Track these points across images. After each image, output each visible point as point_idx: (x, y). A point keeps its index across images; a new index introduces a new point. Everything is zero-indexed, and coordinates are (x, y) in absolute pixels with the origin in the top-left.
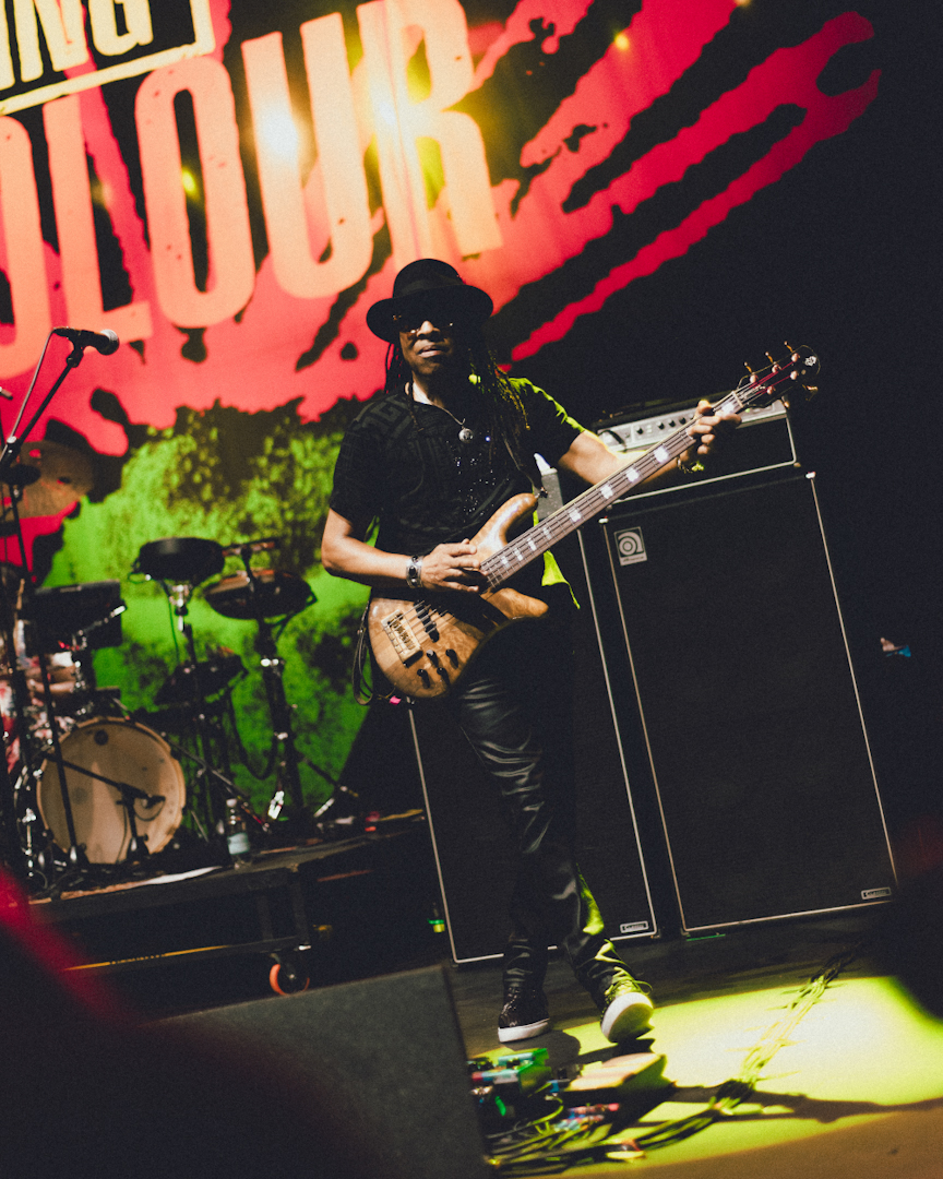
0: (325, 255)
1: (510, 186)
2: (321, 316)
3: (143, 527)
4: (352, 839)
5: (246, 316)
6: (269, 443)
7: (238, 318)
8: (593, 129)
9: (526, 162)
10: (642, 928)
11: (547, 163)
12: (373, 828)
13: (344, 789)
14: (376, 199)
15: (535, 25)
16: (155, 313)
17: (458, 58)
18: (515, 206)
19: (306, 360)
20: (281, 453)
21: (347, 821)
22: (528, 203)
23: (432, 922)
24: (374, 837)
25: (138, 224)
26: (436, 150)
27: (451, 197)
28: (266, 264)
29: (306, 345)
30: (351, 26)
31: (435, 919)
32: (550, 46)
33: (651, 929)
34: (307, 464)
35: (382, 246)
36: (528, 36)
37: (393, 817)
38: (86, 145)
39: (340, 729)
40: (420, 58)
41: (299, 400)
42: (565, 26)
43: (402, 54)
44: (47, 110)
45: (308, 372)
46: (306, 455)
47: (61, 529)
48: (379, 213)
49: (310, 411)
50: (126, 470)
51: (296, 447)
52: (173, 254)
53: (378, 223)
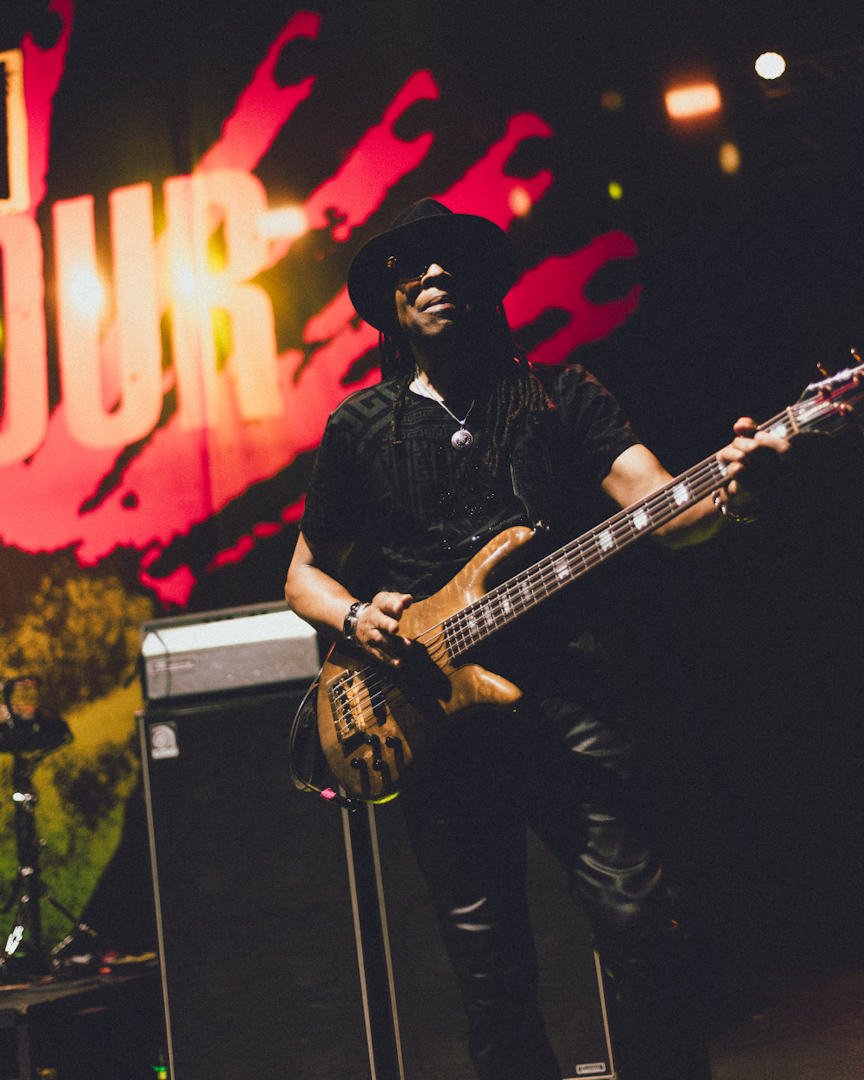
0: (114, 408)
1: (293, 359)
2: (106, 464)
4: (87, 980)
6: (46, 583)
7: (28, 461)
9: (309, 337)
11: (330, 340)
12: (107, 970)
13: (83, 927)
15: (330, 213)
18: (297, 377)
19: (89, 506)
20: (58, 592)
21: (83, 959)
22: (309, 375)
23: (156, 1069)
24: (107, 980)
26: (228, 319)
31: (159, 1065)
32: (342, 233)
34: (82, 604)
35: (170, 404)
36: (322, 223)
37: (129, 959)
39: (88, 864)
41: (79, 543)
43: (203, 228)
45: (89, 519)
46: (82, 596)
48: (170, 374)
49: (88, 554)
51: (72, 589)
53: (168, 382)
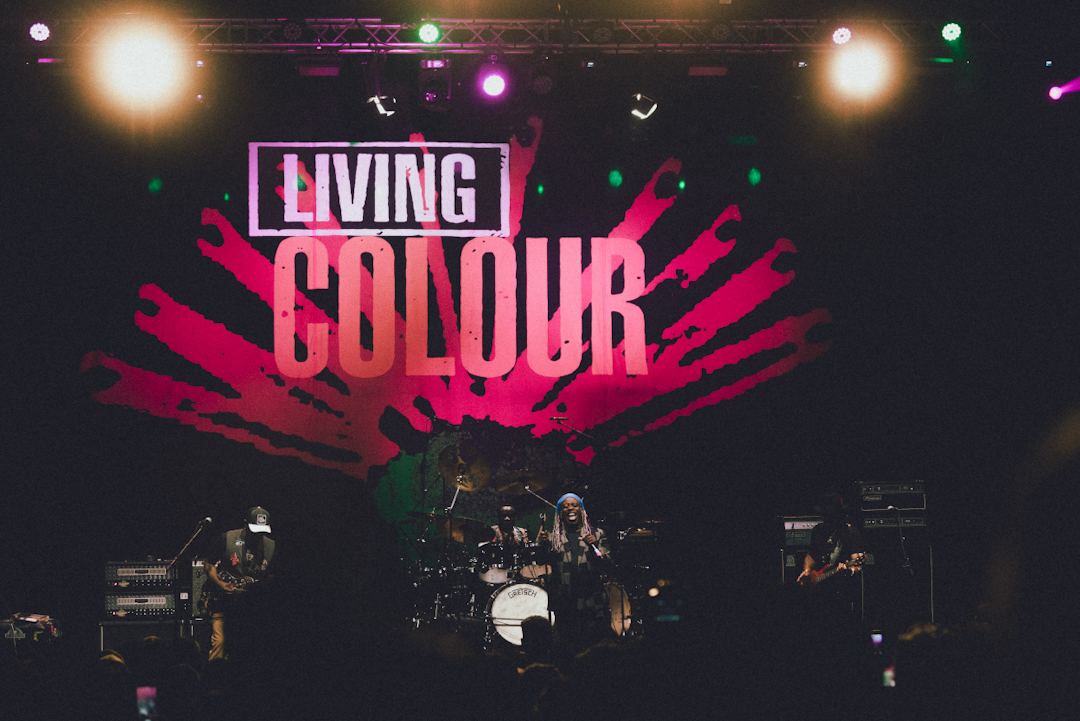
0: (556, 357)
5: (509, 378)
7: (505, 378)
8: (697, 330)
9: (664, 337)
11: (675, 340)
14: (586, 335)
15: (679, 272)
16: (459, 366)
17: (639, 278)
18: (656, 356)
19: (538, 407)
22: (663, 357)
25: (455, 316)
27: (626, 345)
28: (523, 353)
29: (540, 400)
30: (587, 246)
32: (685, 284)
35: (587, 360)
36: (675, 277)
38: (429, 266)
40: (620, 272)
41: (532, 426)
44: (407, 240)
45: (539, 414)
47: (387, 465)
48: (587, 343)
49: (537, 432)
50: (431, 441)
51: (528, 450)
52: (473, 335)
53: (586, 347)
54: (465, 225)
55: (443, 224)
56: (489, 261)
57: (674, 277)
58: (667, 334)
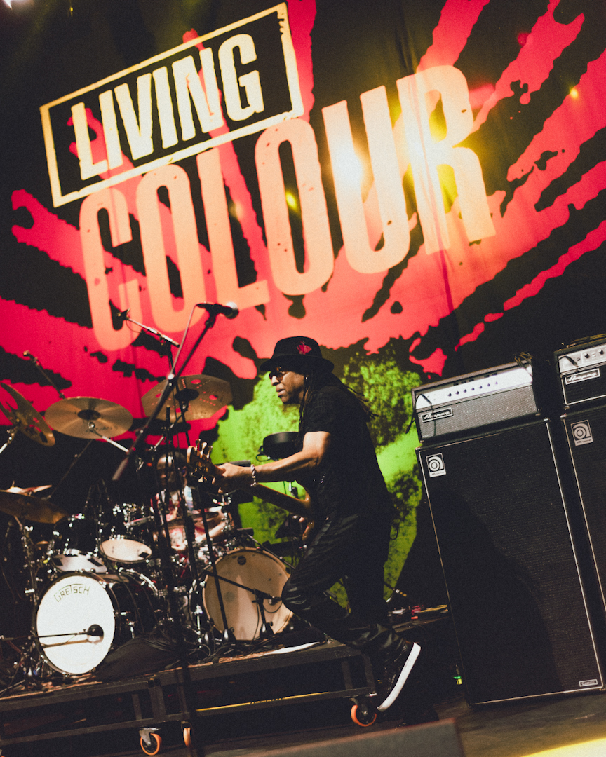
0: (379, 246)
1: (500, 195)
2: (379, 285)
3: (267, 425)
4: (403, 624)
5: (329, 287)
6: (347, 369)
7: (324, 288)
8: (555, 154)
9: (510, 178)
10: (594, 684)
11: (525, 178)
12: (416, 617)
13: (397, 591)
14: (412, 207)
15: (514, 85)
16: (271, 287)
17: (464, 111)
18: (503, 208)
19: (369, 314)
20: (354, 375)
21: (400, 612)
22: (511, 205)
23: (455, 678)
24: (416, 623)
25: (259, 230)
26: (450, 172)
27: (461, 204)
28: (341, 253)
29: (369, 305)
30: (393, 93)
31: (457, 676)
32: (525, 99)
33: (599, 684)
34: (371, 382)
35: (417, 238)
37: (429, 609)
38: (224, 180)
39: (397, 551)
40: (439, 111)
41: (366, 340)
42: (535, 86)
43: (426, 109)
44: (199, 158)
45: (369, 322)
46: (370, 377)
47: (217, 427)
48: (415, 215)
49: (372, 347)
50: (256, 388)
51: (364, 371)
52: (282, 248)
53: (414, 222)
54: (256, 118)
55: (232, 125)
56: (285, 150)
57: (511, 93)
58: (515, 172)
